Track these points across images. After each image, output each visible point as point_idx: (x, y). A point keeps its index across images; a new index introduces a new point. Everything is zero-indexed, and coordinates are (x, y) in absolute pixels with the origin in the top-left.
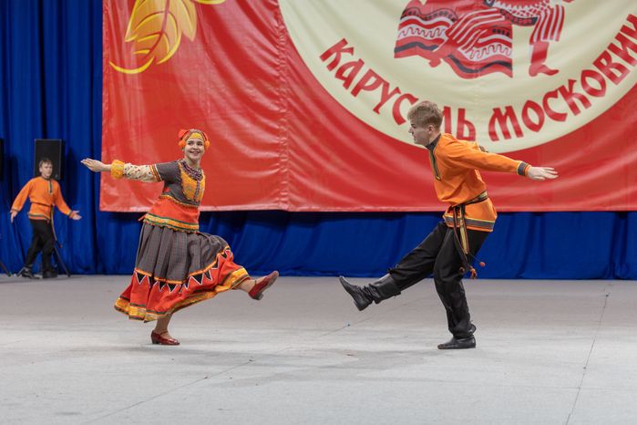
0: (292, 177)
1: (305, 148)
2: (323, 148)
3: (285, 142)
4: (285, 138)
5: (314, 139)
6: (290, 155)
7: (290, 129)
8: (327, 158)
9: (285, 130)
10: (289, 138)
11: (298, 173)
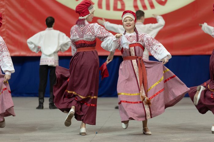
0: (8, 34)
1: (17, 15)
2: (28, 16)
3: (4, 12)
4: (3, 9)
5: (22, 10)
6: (7, 20)
7: (6, 3)
8: (31, 22)
9: (4, 4)
10: (6, 9)
11: (12, 31)
